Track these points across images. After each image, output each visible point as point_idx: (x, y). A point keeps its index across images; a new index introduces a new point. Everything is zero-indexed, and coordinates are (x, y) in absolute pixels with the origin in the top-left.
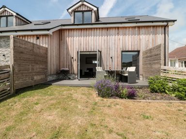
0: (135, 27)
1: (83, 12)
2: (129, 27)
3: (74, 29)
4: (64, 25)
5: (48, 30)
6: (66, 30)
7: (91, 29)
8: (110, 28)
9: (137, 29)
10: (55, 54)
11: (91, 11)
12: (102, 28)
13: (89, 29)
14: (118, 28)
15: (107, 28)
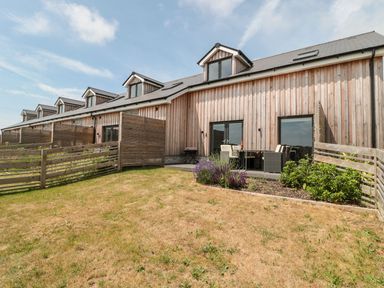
0: (303, 72)
1: (220, 61)
2: (291, 74)
3: (204, 90)
4: (192, 87)
5: (165, 98)
6: (195, 92)
7: (229, 85)
8: (258, 80)
9: (307, 75)
10: (178, 128)
11: (230, 57)
12: (245, 83)
13: (226, 86)
14: (271, 78)
15: (253, 81)
